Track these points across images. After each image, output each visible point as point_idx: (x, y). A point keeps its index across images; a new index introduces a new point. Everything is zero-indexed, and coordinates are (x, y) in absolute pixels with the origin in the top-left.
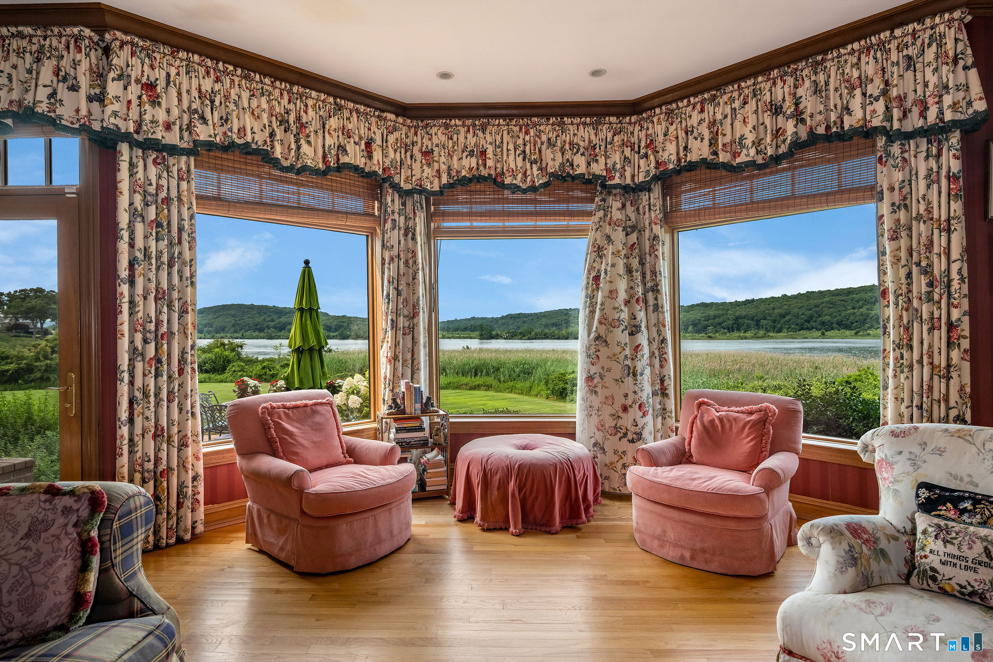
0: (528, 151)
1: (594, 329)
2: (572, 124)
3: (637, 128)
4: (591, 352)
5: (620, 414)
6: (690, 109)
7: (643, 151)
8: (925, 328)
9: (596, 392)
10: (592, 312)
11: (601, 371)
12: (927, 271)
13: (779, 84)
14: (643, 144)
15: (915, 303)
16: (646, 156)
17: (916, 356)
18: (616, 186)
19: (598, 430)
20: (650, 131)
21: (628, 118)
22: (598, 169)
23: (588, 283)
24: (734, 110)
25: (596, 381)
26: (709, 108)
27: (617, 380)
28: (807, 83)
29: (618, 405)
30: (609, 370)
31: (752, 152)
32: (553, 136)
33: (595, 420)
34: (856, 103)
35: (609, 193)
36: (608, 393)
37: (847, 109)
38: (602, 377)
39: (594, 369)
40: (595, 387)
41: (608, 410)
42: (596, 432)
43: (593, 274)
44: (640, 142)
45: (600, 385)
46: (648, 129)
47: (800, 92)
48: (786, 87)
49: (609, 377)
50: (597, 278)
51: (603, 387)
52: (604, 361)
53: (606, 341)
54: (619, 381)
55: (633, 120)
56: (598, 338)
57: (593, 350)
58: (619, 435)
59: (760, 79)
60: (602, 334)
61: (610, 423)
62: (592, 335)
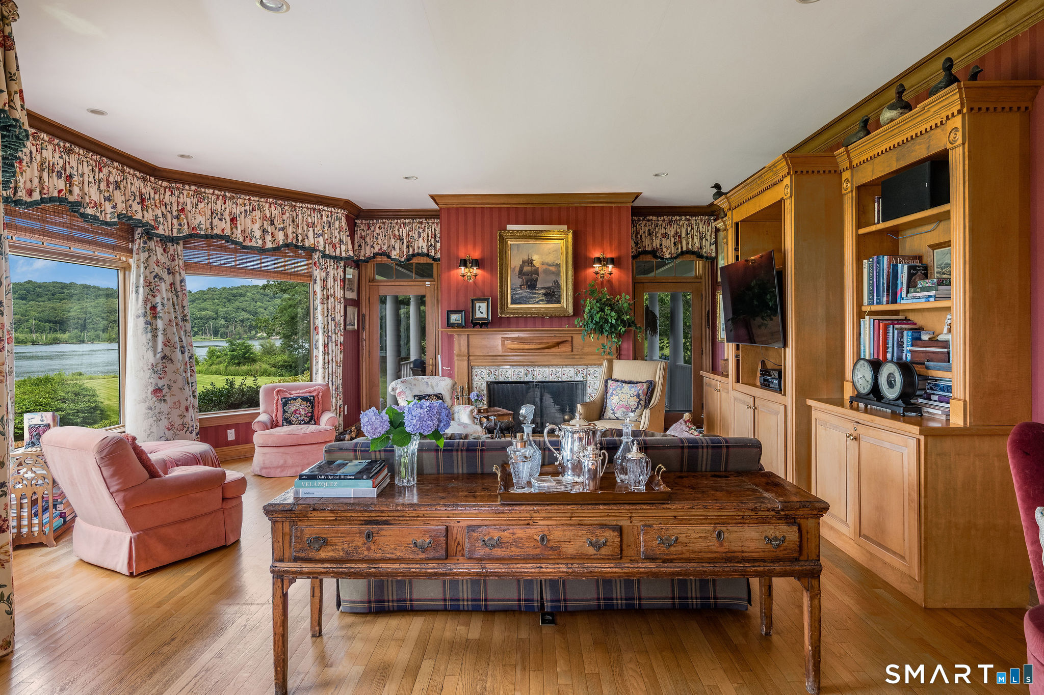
0: (102, 188)
1: (159, 350)
2: (129, 173)
3: (168, 193)
4: (159, 369)
5: (185, 414)
6: (214, 197)
7: (175, 214)
8: (334, 345)
9: (165, 400)
10: (155, 336)
11: (169, 383)
12: (333, 320)
13: (273, 208)
14: (175, 208)
15: (330, 334)
16: (178, 217)
17: (330, 358)
18: (158, 235)
19: (169, 429)
20: (181, 200)
21: (160, 182)
22: (149, 217)
23: (146, 312)
24: (246, 211)
25: (164, 392)
26: (229, 203)
27: (181, 389)
28: (287, 214)
29: (183, 408)
30: (175, 382)
31: (260, 242)
32: (119, 179)
33: (165, 422)
34: (311, 234)
35: (150, 239)
36: (175, 399)
37: (307, 236)
38: (169, 387)
39: (161, 383)
40: (164, 396)
41: (176, 412)
42: (166, 431)
43: (149, 305)
44: (171, 204)
45: (168, 394)
46: (178, 197)
47: (285, 217)
48: (277, 211)
49: (175, 388)
50: (154, 308)
51: (171, 395)
52: (170, 375)
53: (171, 360)
54: (182, 389)
55: (163, 185)
56: (164, 357)
57: (160, 367)
58: (185, 429)
59: (262, 200)
60: (168, 354)
61: (178, 421)
62: (158, 356)
